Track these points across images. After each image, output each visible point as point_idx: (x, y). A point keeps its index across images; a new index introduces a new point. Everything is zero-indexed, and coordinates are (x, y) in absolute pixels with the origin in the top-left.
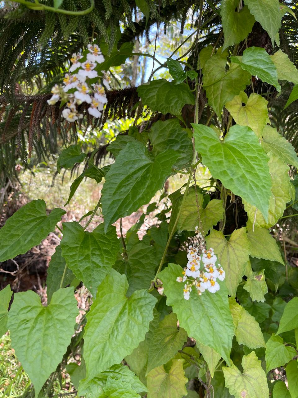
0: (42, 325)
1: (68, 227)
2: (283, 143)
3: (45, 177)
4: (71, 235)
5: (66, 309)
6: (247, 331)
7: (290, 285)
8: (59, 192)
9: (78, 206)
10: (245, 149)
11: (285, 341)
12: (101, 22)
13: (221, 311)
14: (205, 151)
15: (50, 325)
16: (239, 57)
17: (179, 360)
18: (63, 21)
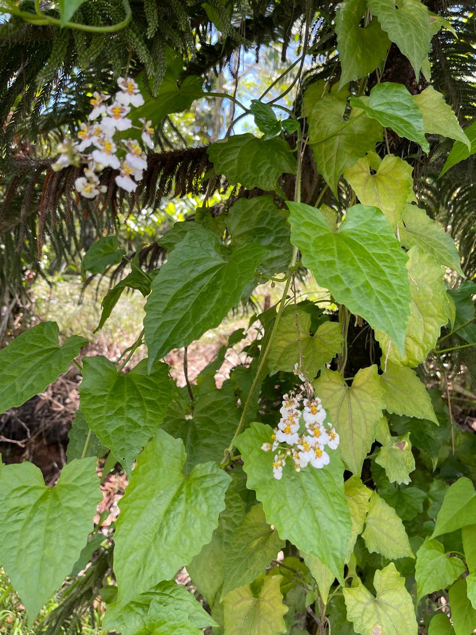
0: (43, 517)
1: (91, 364)
2: (435, 232)
3: (74, 290)
4: (95, 377)
5: (82, 492)
6: (382, 531)
7: (459, 461)
8: (96, 314)
9: (125, 336)
10: (371, 242)
11: (447, 549)
12: (140, 44)
13: (332, 499)
14: (307, 245)
15: (56, 515)
16: (364, 99)
17: (274, 577)
18: (80, 43)
